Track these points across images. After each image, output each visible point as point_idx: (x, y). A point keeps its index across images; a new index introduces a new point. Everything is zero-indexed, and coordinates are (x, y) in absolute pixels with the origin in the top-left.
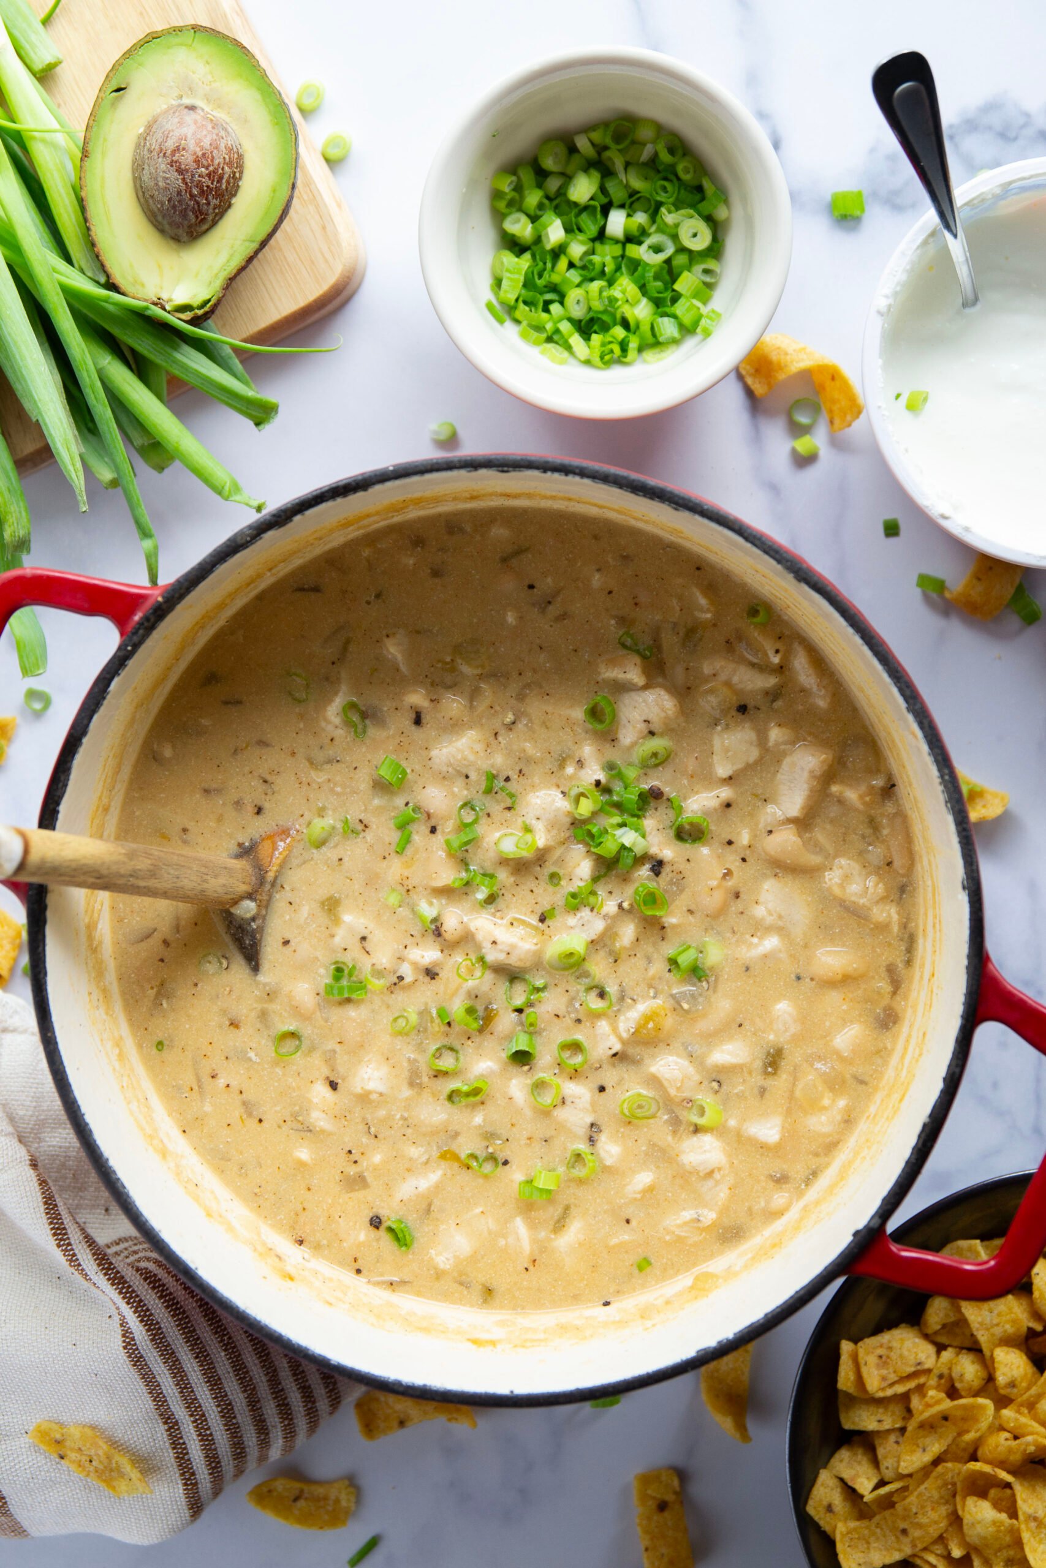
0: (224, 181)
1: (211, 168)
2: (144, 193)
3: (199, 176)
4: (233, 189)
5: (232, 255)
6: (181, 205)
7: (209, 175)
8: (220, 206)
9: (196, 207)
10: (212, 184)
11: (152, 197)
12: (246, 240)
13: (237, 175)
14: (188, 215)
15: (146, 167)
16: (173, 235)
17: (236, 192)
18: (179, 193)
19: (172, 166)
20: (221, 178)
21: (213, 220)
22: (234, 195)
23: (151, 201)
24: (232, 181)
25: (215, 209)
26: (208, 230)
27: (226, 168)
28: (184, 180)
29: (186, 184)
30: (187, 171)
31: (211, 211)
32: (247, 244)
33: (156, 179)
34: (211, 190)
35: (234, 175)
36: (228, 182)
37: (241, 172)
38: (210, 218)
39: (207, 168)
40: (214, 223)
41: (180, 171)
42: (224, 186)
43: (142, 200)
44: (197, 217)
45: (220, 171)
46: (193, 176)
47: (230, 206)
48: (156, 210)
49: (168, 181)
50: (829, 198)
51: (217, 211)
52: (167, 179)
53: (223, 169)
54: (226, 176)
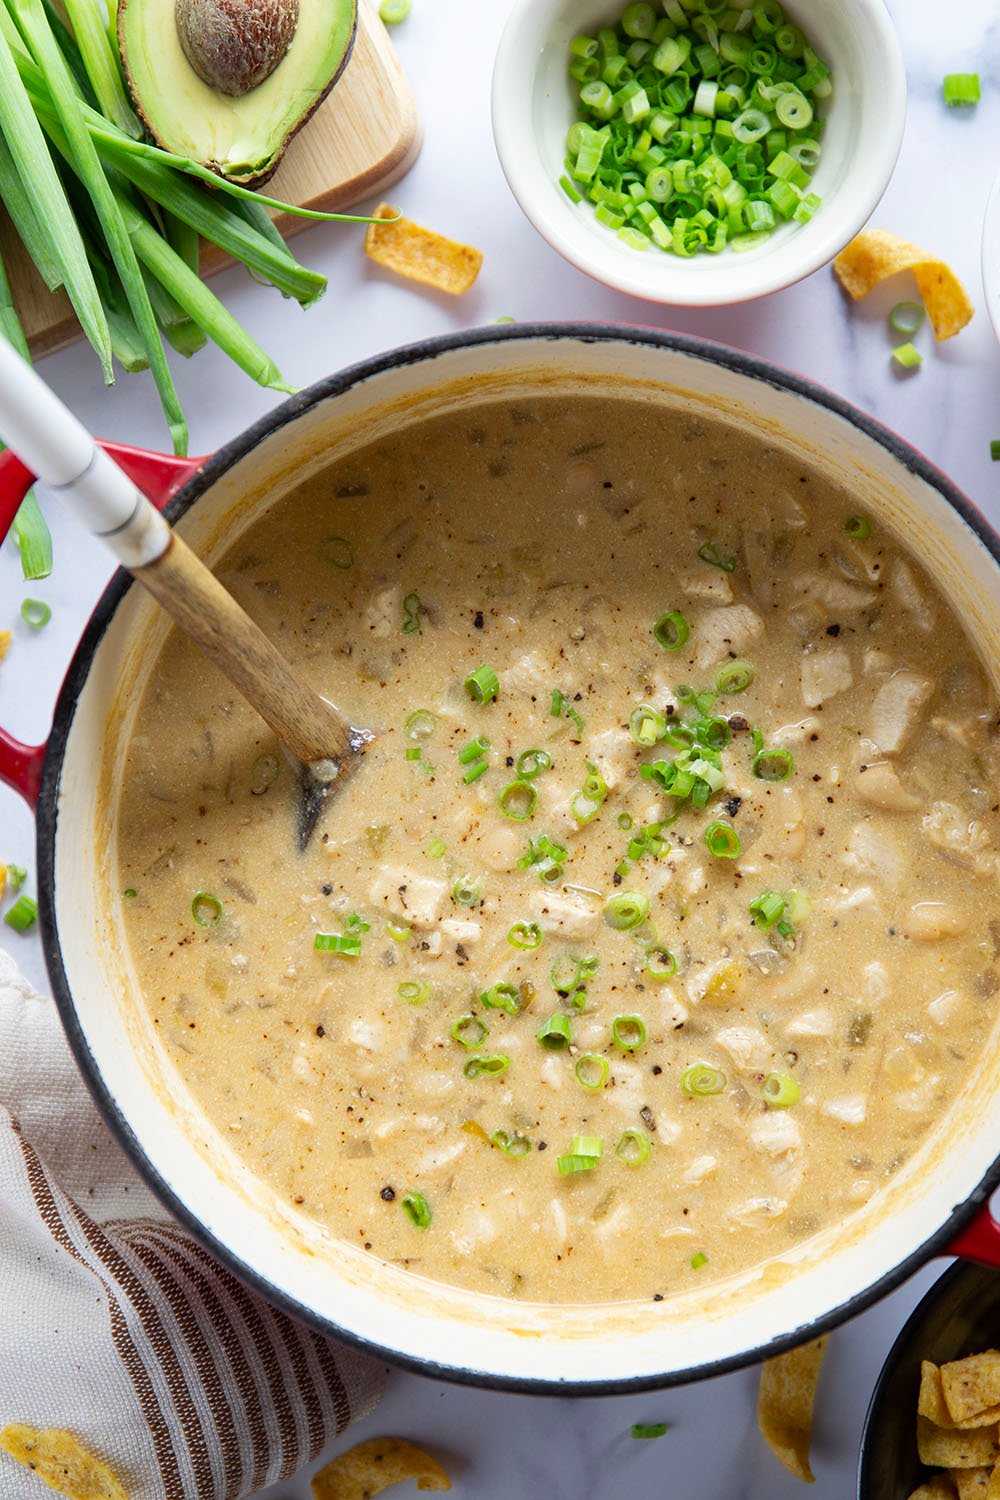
0: (279, 23)
1: (265, 9)
2: (190, 43)
3: (252, 18)
4: (289, 35)
5: (291, 107)
6: (234, 52)
7: (263, 17)
8: (276, 52)
9: (250, 53)
10: (267, 26)
11: (200, 46)
12: (304, 90)
13: (293, 17)
14: (242, 63)
15: (192, 13)
16: (224, 90)
17: (293, 36)
18: (231, 38)
19: (222, 9)
20: (276, 20)
21: (269, 69)
22: (291, 40)
23: (199, 51)
24: (287, 23)
25: (270, 55)
26: (263, 81)
27: (281, 8)
28: (235, 23)
29: (239, 27)
30: (239, 13)
31: (266, 58)
32: (307, 94)
33: (204, 25)
34: (266, 33)
35: (290, 17)
36: (284, 25)
37: (297, 15)
38: (266, 66)
39: (261, 10)
40: (270, 73)
41: (231, 14)
42: (279, 30)
43: (188, 50)
44: (252, 66)
45: (275, 12)
46: (245, 18)
47: (286, 53)
48: (205, 60)
49: (218, 26)
50: (941, 82)
51: (273, 58)
52: (217, 23)
53: (278, 9)
54: (281, 18)
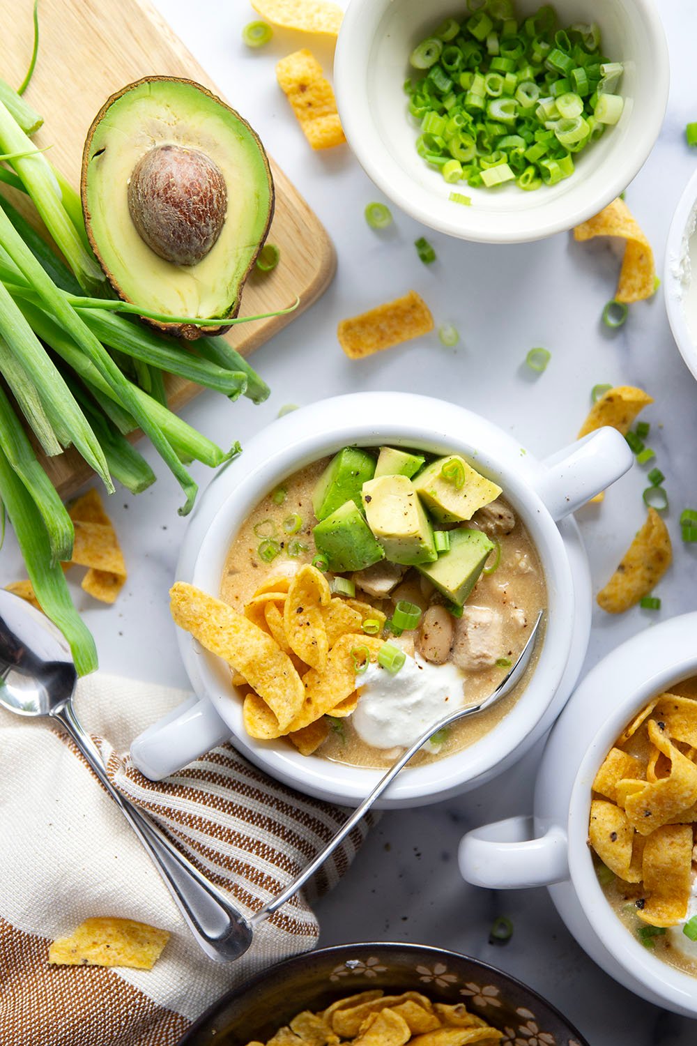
0: (214, 202)
1: (201, 194)
2: (148, 233)
3: (193, 204)
4: (223, 208)
5: (239, 263)
6: (185, 233)
7: (201, 200)
8: (217, 223)
9: (198, 231)
10: (206, 207)
11: (157, 235)
12: (247, 246)
13: (223, 193)
14: (193, 240)
15: (144, 210)
16: (183, 262)
17: (226, 207)
18: (181, 224)
19: (167, 203)
20: (211, 200)
21: (214, 238)
22: (225, 212)
23: (157, 238)
24: (220, 199)
25: (213, 228)
26: (211, 248)
27: (213, 190)
28: (181, 211)
29: (184, 214)
30: (182, 202)
31: (211, 231)
32: (249, 249)
33: (157, 218)
34: (207, 212)
35: (221, 194)
36: (218, 202)
37: (225, 190)
38: (212, 236)
39: (198, 195)
40: (216, 240)
41: (176, 205)
42: (216, 207)
43: (148, 240)
44: (201, 240)
45: (209, 194)
46: (188, 205)
47: (224, 222)
48: (164, 245)
49: (168, 217)
51: (215, 229)
52: (167, 215)
53: (211, 191)
54: (215, 197)
